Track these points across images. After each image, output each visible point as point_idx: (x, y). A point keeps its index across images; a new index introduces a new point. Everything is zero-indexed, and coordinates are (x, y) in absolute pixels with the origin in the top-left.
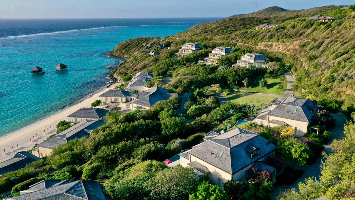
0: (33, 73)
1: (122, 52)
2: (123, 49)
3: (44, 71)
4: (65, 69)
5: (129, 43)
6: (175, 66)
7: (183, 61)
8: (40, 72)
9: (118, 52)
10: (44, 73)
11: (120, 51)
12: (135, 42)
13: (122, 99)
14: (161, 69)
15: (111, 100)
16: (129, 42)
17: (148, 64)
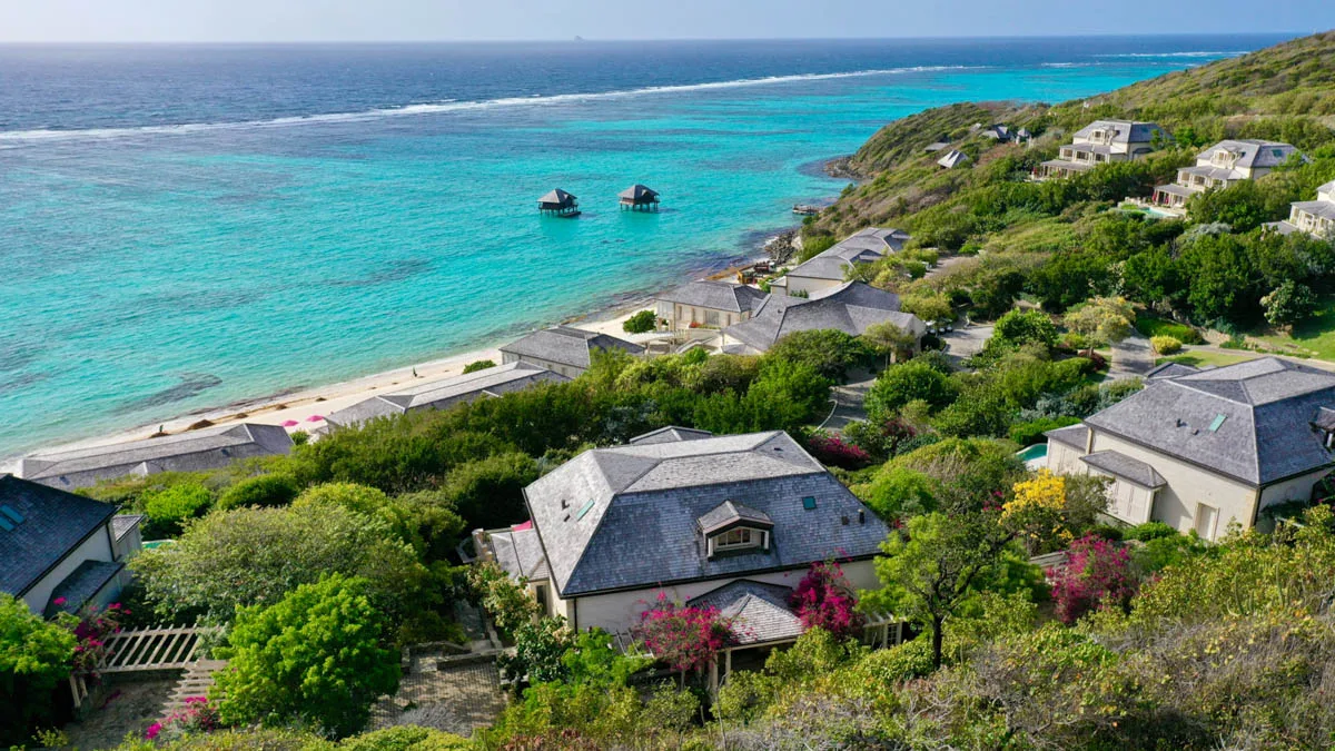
0: (544, 211)
1: (884, 158)
2: (890, 147)
3: (579, 209)
4: (651, 205)
5: (918, 125)
6: (1011, 214)
7: (1052, 194)
8: (566, 210)
9: (868, 156)
10: (580, 213)
11: (875, 155)
12: (942, 121)
13: (729, 316)
14: (947, 222)
15: (694, 319)
16: (921, 120)
17: (917, 201)
